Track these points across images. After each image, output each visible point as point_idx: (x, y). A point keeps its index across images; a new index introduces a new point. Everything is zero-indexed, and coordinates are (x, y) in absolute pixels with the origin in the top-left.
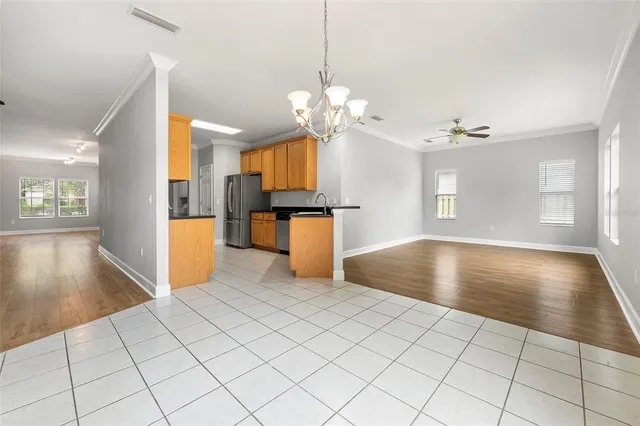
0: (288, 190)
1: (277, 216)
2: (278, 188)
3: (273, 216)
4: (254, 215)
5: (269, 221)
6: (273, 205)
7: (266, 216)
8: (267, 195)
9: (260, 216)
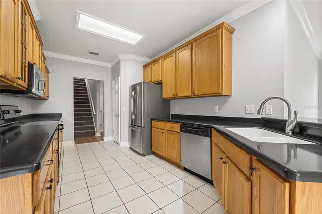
0: (193, 97)
1: (181, 127)
2: (179, 95)
3: (177, 127)
4: (155, 123)
5: (171, 131)
6: (172, 112)
7: (168, 125)
8: (166, 102)
9: (161, 124)
